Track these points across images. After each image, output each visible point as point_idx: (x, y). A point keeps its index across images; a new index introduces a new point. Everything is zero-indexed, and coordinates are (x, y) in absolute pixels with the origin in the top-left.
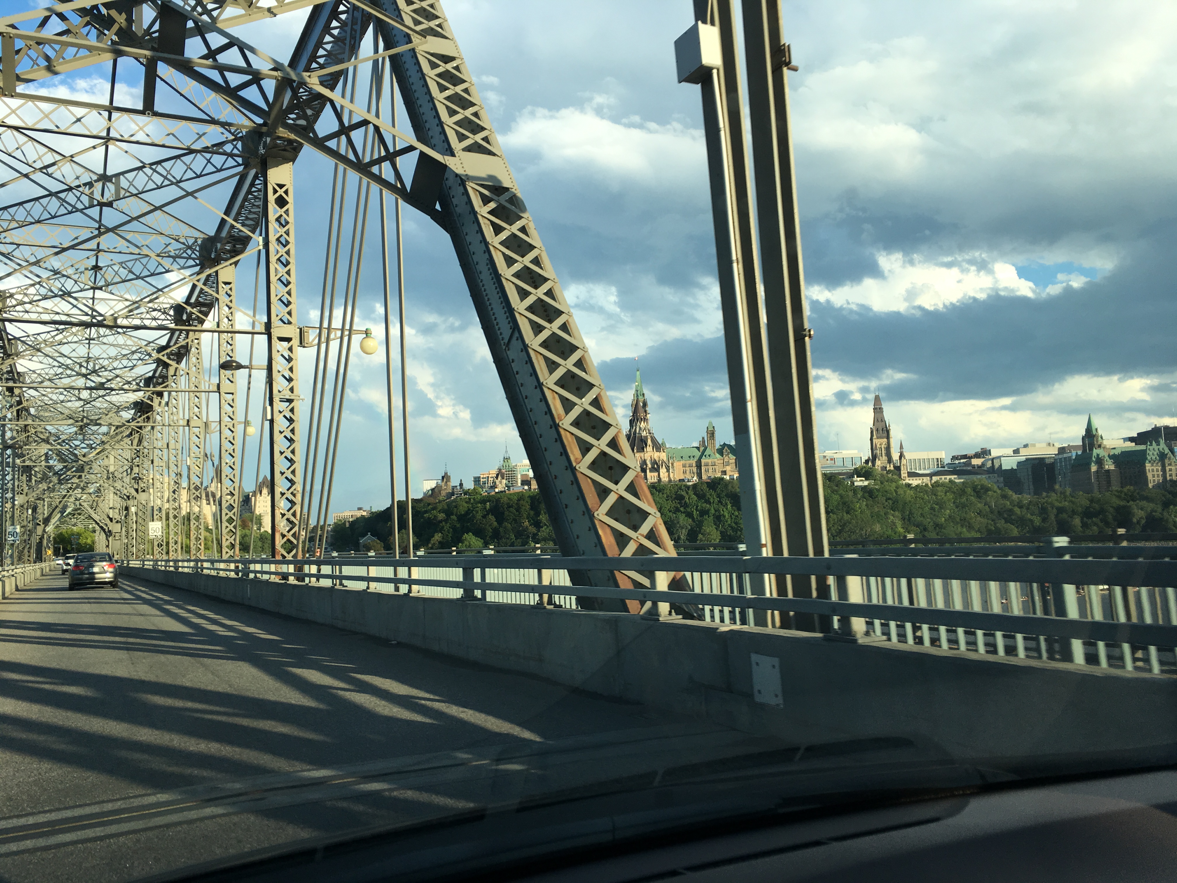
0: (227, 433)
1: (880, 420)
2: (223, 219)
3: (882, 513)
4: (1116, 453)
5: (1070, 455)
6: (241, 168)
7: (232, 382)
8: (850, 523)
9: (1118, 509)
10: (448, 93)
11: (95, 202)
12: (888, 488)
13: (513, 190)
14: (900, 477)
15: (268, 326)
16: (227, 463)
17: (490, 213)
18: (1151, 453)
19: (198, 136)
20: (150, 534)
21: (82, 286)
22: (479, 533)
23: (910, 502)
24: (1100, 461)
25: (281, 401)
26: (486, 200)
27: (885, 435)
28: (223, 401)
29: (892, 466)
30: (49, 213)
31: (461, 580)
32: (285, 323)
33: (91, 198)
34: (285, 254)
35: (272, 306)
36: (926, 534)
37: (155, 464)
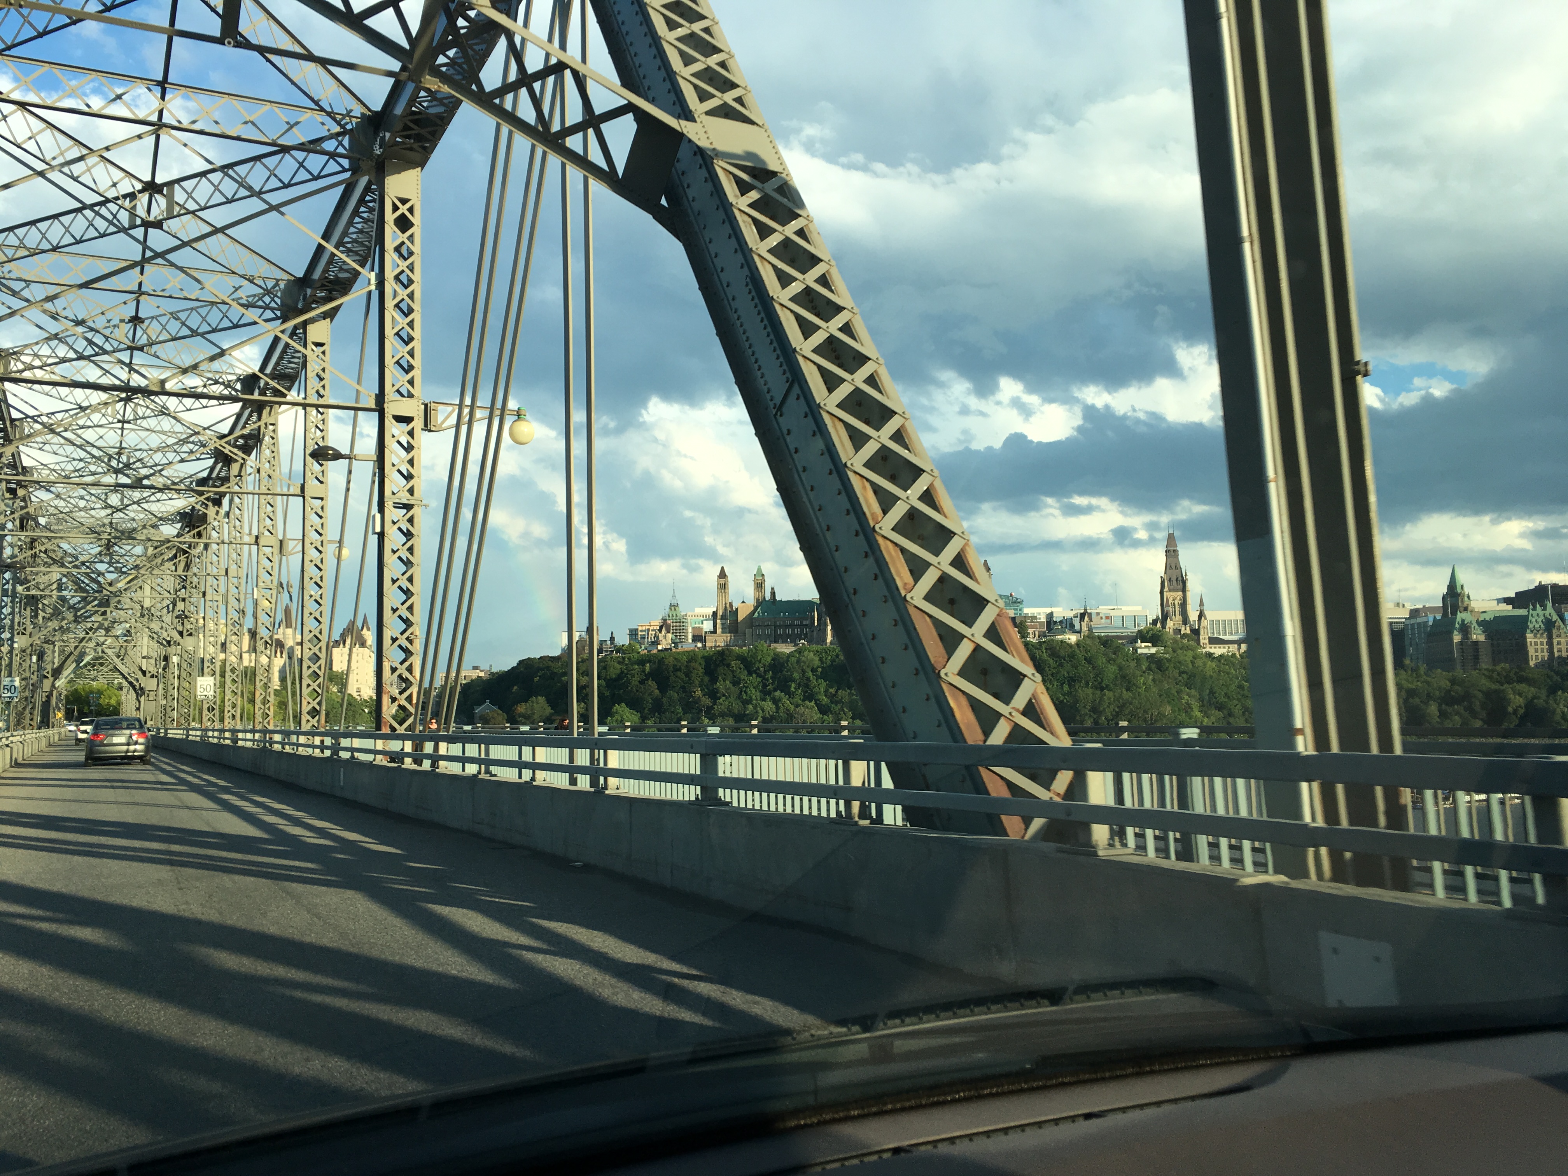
0: (312, 553)
1: (1173, 567)
2: (320, 245)
3: (1174, 691)
4: (1488, 619)
5: (1424, 619)
6: (348, 175)
7: (321, 482)
8: (1131, 704)
9: (1488, 694)
10: (680, 32)
11: (138, 221)
12: (1182, 658)
13: (784, 175)
14: (1199, 643)
15: (380, 398)
16: (311, 596)
17: (750, 206)
18: (1534, 620)
19: (287, 127)
20: (198, 693)
21: (115, 344)
22: (634, 704)
23: (1211, 677)
24: (1465, 629)
25: (395, 507)
26: (744, 188)
27: (1180, 586)
28: (308, 509)
29: (1188, 628)
30: (73, 236)
31: (698, 772)
32: (402, 396)
33: (133, 214)
34: (406, 298)
35: (387, 371)
36: (1231, 720)
37: (208, 597)
